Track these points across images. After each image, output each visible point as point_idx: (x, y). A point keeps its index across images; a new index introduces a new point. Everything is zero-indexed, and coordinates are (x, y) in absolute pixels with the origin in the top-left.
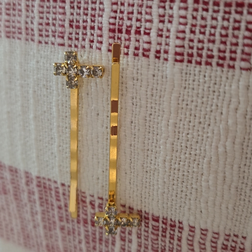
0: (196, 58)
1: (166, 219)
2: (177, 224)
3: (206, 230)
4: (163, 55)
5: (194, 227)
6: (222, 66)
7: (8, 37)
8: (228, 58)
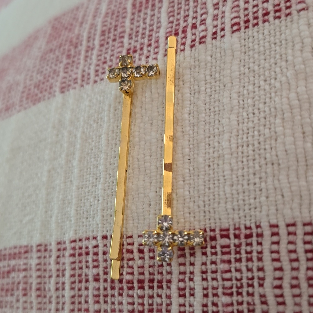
0: (252, 22)
1: (239, 229)
2: (254, 231)
3: (294, 225)
4: (219, 34)
5: (277, 226)
6: (279, 17)
7: (63, 92)
8: (284, 8)
